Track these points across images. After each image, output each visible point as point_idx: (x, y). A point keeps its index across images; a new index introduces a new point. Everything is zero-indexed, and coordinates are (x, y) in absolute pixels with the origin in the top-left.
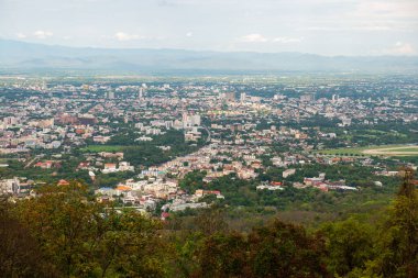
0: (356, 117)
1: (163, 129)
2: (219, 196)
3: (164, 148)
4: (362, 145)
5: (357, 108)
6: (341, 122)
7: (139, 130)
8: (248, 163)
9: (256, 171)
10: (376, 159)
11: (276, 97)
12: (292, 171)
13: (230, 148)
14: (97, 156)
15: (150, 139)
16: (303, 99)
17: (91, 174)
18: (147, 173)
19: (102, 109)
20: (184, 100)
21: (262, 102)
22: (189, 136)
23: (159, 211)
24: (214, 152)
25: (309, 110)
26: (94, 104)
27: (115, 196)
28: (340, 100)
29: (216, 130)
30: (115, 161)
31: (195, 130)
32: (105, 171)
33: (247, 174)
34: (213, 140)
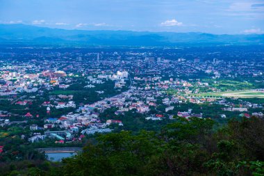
0: (225, 72)
1: (104, 80)
2: (121, 124)
3: (99, 92)
4: (222, 91)
5: (227, 67)
6: (214, 75)
7: (89, 80)
8: (148, 102)
9: (150, 107)
10: (228, 100)
11: (179, 60)
12: (172, 108)
13: (140, 92)
14: (57, 97)
15: (93, 86)
16: (195, 61)
17: (48, 109)
18: (82, 109)
19: (72, 67)
20: (123, 62)
21: (170, 63)
22: (118, 85)
23: (80, 134)
24: (129, 95)
25: (197, 68)
26: (68, 64)
27: (56, 124)
28: (218, 62)
29: (136, 81)
30: (66, 101)
31: (123, 81)
32: (58, 107)
33: (143, 109)
34: (132, 87)
